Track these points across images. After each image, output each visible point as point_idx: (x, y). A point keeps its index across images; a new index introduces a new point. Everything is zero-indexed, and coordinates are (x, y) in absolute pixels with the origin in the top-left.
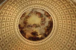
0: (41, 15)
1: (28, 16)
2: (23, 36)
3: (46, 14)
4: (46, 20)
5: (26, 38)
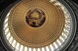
1: (32, 13)
4: (42, 17)
5: (29, 25)
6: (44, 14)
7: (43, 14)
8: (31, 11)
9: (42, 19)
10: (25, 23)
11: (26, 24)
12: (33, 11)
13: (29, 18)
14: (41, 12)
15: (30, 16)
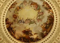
0: (37, 7)
1: (20, 8)
2: (12, 35)
3: (45, 5)
4: (44, 14)
6: (49, 8)
7: (46, 9)
8: (18, 5)
9: (45, 20)
10: (5, 34)
11: (8, 38)
12: (22, 4)
13: (14, 21)
14: (40, 3)
15: (15, 17)
